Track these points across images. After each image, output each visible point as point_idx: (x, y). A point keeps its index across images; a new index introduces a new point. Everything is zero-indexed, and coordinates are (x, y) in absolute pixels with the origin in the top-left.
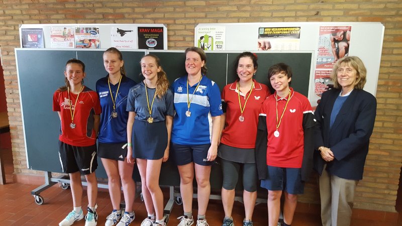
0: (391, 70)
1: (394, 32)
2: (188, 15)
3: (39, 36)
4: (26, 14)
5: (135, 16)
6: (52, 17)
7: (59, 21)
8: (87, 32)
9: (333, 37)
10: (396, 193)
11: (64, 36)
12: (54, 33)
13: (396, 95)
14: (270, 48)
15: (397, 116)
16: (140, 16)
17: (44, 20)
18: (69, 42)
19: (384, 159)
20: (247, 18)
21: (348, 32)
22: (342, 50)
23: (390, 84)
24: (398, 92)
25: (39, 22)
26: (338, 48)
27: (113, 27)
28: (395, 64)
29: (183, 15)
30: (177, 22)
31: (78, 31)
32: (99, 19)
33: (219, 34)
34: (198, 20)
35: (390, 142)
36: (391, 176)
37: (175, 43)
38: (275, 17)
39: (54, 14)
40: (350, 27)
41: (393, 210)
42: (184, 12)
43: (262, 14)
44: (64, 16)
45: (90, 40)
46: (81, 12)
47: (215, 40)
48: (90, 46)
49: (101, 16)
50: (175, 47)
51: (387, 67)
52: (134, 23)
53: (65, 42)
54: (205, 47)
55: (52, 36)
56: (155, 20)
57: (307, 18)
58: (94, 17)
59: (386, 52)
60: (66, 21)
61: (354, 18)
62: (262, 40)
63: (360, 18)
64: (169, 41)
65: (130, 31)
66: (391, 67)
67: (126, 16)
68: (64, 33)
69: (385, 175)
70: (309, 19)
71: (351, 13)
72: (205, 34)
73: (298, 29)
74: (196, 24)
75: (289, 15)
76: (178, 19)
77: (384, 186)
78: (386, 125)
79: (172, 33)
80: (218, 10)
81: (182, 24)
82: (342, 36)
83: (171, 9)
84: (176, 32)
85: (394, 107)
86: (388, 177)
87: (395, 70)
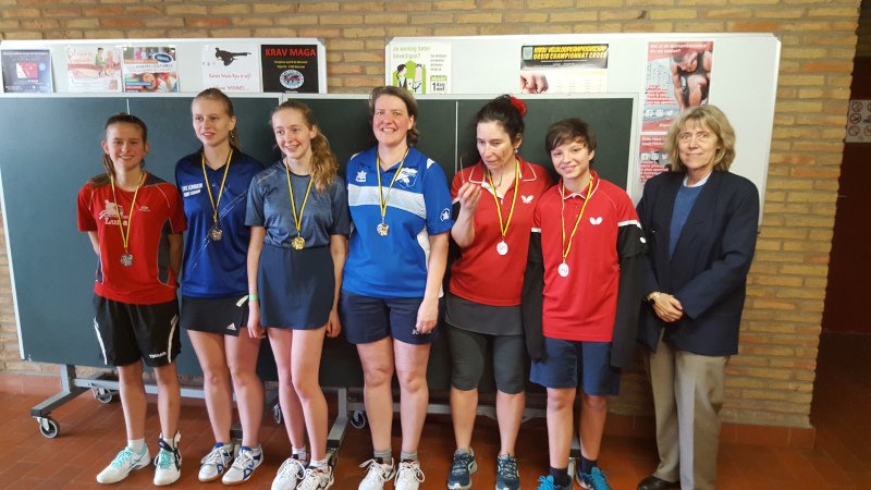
0: (796, 133)
1: (799, 53)
2: (370, 19)
3: (42, 67)
4: (11, 19)
5: (254, 21)
6: (71, 24)
7: (87, 34)
8: (150, 57)
9: (675, 64)
10: (810, 387)
11: (98, 67)
12: (75, 59)
13: (807, 184)
14: (545, 88)
15: (809, 228)
16: (265, 21)
17: (51, 30)
18: (109, 79)
19: (786, 318)
20: (496, 25)
21: (707, 54)
22: (695, 92)
23: (795, 160)
24: (814, 179)
25: (40, 35)
26: (687, 88)
27: (207, 46)
28: (804, 120)
29: (359, 19)
30: (347, 33)
31: (129, 54)
32: (176, 28)
33: (438, 60)
34: (392, 30)
35: (797, 281)
36: (800, 352)
37: (343, 81)
38: (556, 23)
39: (73, 18)
40: (712, 44)
41: (806, 423)
42: (364, 13)
43: (528, 18)
44: (96, 22)
45: (156, 75)
46: (135, 13)
47: (429, 73)
48: (156, 88)
49: (180, 23)
50: (344, 89)
51: (788, 126)
52: (252, 36)
53: (99, 80)
54: (409, 88)
55: (71, 66)
56: (298, 30)
57: (623, 25)
58: (167, 24)
59: (785, 94)
60: (101, 32)
61: (719, 25)
62: (529, 72)
63: (731, 24)
64: (329, 75)
65: (245, 54)
66: (796, 125)
67: (236, 21)
68: (97, 61)
69: (789, 351)
70: (625, 26)
71: (713, 13)
72: (408, 59)
73: (603, 48)
74: (387, 38)
75: (585, 19)
76: (349, 27)
77: (785, 375)
78: (788, 246)
79: (335, 58)
80: (434, 9)
81: (357, 39)
82: (695, 62)
83: (334, 6)
84: (345, 55)
85: (803, 209)
86: (795, 356)
87: (804, 132)
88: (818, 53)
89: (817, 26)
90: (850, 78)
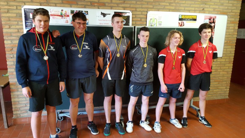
1: (230, 19)
2: (143, 6)
5: (112, 5)
6: (51, 2)
7: (57, 5)
9: (209, 21)
10: (229, 90)
12: (53, 13)
13: (230, 47)
14: (184, 25)
15: (230, 56)
16: (116, 5)
19: (225, 75)
20: (173, 9)
21: (215, 19)
23: (228, 42)
24: (231, 46)
28: (230, 34)
29: (141, 6)
30: (137, 10)
32: (88, 5)
33: (160, 18)
34: (149, 9)
35: (227, 68)
36: (227, 82)
37: (136, 22)
38: (186, 10)
40: (216, 17)
41: (227, 97)
42: (142, 4)
43: (180, 8)
44: (61, 1)
51: (228, 35)
53: (62, 20)
54: (153, 24)
55: (52, 15)
56: (124, 8)
59: (228, 28)
60: (62, 5)
61: (217, 13)
65: (109, 14)
67: (107, 4)
70: (200, 12)
71: (216, 10)
72: (153, 17)
73: (196, 16)
75: (192, 9)
76: (138, 8)
77: (225, 88)
78: (227, 60)
79: (134, 16)
80: (159, 4)
81: (140, 11)
82: (213, 21)
83: (134, 2)
84: (137, 15)
85: (229, 52)
86: (226, 83)
87: (230, 36)
88: (233, 19)
89: (233, 14)
90: (238, 25)
